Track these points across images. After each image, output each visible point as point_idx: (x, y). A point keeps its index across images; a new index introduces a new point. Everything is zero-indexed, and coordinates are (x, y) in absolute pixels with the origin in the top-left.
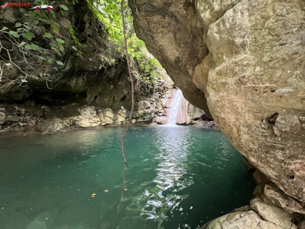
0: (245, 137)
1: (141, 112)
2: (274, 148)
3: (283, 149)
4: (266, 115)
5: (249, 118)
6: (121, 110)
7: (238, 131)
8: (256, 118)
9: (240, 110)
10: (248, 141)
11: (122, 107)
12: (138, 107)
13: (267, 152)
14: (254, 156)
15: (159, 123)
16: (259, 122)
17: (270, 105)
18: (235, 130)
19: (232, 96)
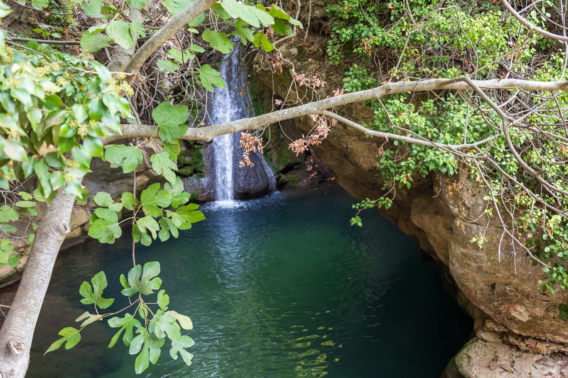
0: (479, 296)
2: (494, 300)
3: (497, 301)
4: (491, 284)
5: (482, 285)
7: (476, 292)
8: (485, 285)
9: (478, 281)
10: (480, 298)
13: (490, 303)
14: (483, 306)
16: (487, 287)
17: (493, 280)
18: (474, 292)
19: (474, 274)
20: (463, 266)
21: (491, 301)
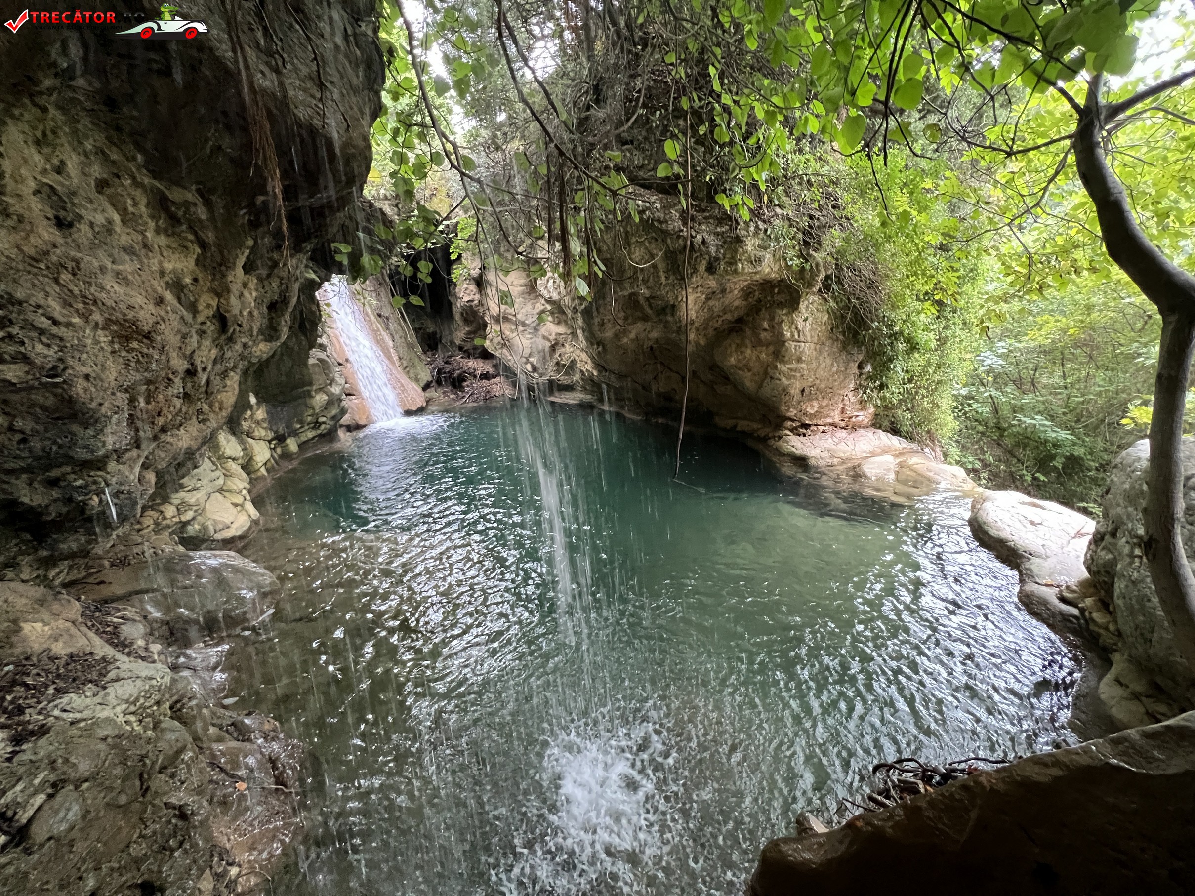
1: (320, 399)
4: (804, 388)
5: (798, 391)
6: (249, 413)
10: (794, 402)
11: (253, 400)
12: (310, 384)
14: (792, 409)
15: (351, 428)
17: (805, 385)
20: (789, 378)
21: (799, 402)
